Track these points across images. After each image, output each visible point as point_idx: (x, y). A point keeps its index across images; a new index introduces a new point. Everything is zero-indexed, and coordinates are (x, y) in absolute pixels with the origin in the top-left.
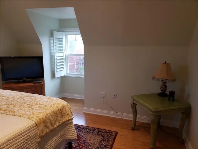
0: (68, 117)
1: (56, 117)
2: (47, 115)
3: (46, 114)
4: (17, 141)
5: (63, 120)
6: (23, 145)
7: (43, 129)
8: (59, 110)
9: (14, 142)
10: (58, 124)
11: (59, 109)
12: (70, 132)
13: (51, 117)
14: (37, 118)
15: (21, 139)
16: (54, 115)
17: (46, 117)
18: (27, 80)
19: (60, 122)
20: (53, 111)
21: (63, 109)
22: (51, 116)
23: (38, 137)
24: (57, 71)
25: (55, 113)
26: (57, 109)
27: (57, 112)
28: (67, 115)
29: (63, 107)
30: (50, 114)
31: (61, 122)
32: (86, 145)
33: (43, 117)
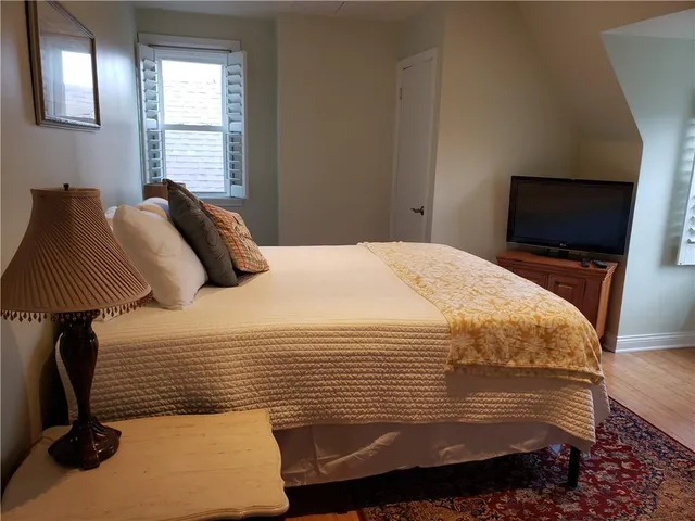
0: (569, 360)
1: (522, 341)
2: (490, 322)
3: (489, 318)
4: (393, 340)
5: (548, 362)
6: (404, 355)
7: (465, 349)
8: (538, 326)
9: (387, 336)
10: (523, 362)
11: (542, 323)
12: (569, 410)
13: (501, 332)
14: (459, 318)
15: (405, 340)
16: (516, 333)
17: (483, 326)
18: (571, 251)
19: (532, 362)
20: (516, 320)
21: (555, 331)
22: (505, 330)
23: (447, 360)
24: (689, 242)
25: (520, 329)
26: (535, 322)
27: (530, 329)
28: (569, 354)
29: (562, 327)
30: (502, 323)
31: (538, 363)
32: (642, 499)
33: (476, 321)
